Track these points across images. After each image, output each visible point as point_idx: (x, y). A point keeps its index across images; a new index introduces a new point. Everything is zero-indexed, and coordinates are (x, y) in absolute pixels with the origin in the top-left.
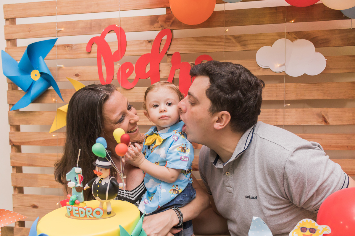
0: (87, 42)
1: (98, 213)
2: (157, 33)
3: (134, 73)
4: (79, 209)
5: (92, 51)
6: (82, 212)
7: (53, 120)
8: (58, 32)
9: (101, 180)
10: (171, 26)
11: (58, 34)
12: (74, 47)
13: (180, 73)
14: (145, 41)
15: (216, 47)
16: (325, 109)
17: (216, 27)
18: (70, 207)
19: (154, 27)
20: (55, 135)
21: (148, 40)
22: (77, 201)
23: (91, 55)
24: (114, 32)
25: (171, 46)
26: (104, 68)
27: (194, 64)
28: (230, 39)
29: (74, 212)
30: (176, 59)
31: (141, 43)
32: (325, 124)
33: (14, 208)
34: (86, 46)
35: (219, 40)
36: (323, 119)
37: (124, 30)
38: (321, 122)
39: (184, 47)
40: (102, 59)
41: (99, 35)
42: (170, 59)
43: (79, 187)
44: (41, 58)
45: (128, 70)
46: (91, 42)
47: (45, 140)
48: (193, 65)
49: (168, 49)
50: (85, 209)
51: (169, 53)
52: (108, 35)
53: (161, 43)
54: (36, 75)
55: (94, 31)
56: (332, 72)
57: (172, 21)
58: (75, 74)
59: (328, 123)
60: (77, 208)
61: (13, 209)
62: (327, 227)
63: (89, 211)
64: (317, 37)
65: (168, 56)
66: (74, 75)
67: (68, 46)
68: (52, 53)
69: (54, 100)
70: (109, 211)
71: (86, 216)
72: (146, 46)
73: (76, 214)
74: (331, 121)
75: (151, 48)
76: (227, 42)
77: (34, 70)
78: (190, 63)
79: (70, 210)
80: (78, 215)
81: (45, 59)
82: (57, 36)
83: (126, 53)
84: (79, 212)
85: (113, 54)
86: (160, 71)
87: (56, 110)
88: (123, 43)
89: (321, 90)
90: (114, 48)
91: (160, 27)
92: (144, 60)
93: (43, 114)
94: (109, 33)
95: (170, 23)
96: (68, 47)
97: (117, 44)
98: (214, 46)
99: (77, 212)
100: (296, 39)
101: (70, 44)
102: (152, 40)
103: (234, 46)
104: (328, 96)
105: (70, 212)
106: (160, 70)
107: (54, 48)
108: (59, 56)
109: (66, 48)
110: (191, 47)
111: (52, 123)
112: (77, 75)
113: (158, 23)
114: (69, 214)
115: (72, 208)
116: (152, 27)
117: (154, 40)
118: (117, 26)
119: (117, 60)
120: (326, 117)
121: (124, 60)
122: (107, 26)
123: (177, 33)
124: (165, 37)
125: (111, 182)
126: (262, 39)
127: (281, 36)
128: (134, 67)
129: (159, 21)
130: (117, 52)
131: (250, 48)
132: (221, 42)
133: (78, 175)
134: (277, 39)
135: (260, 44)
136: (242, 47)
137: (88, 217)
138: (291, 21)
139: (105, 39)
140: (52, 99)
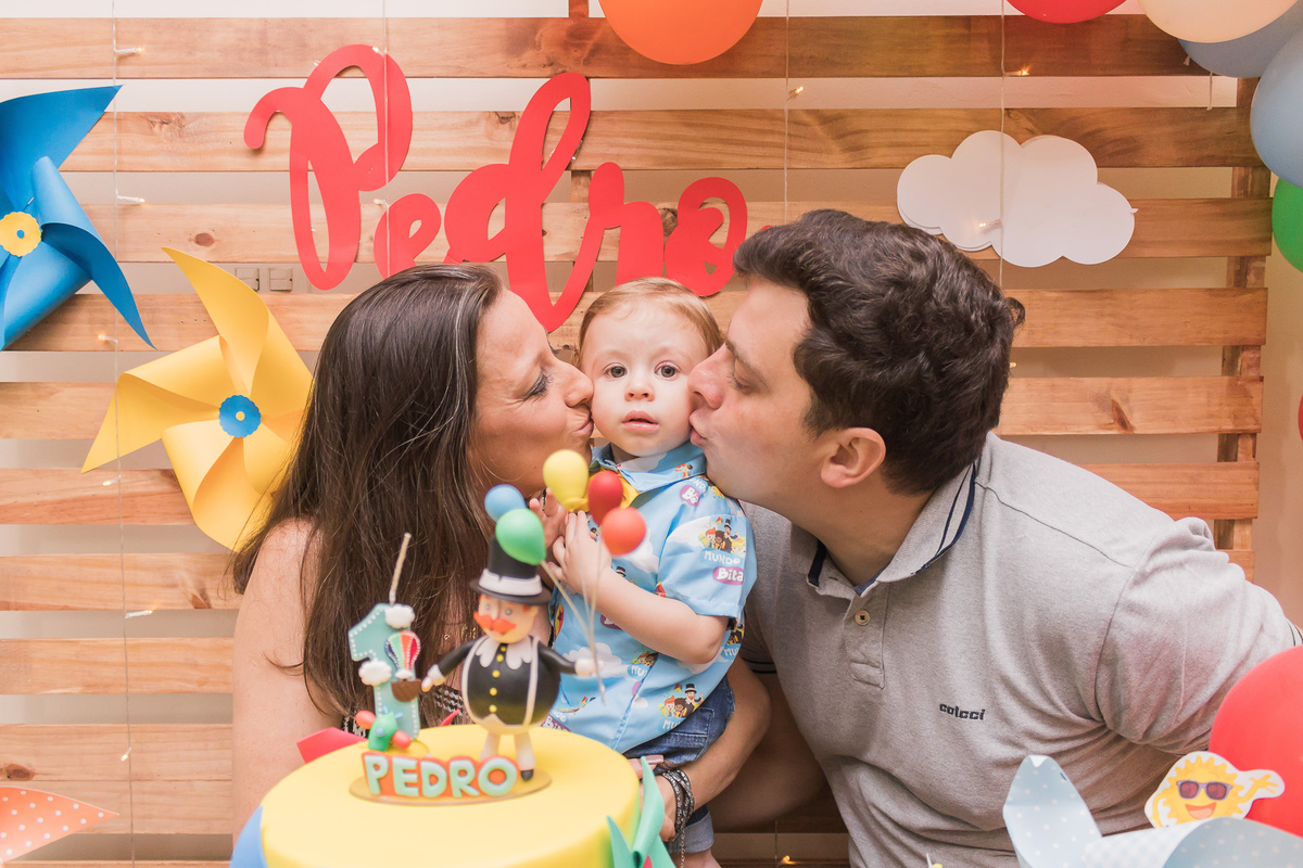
0: (250, 109)
1: (497, 776)
2: (533, 86)
3: (441, 236)
4: (418, 765)
5: (269, 145)
6: (431, 775)
7: (101, 419)
8: (122, 59)
9: (503, 649)
10: (587, 62)
11: (122, 68)
12: (191, 127)
13: (622, 244)
14: (488, 115)
15: (760, 151)
16: (1120, 381)
17: (756, 76)
18: (381, 760)
19: (523, 62)
20: (114, 481)
21: (496, 113)
22: (401, 736)
23: (265, 161)
24: (363, 75)
25: (589, 139)
26: (318, 213)
27: (673, 212)
28: (806, 125)
29: (399, 780)
30: (605, 188)
31: (471, 124)
32: (1122, 432)
34: (242, 124)
35: (766, 125)
36: (1116, 413)
37: (402, 69)
38: (1107, 426)
39: (638, 147)
40: (312, 177)
41: (301, 84)
42: (582, 189)
43: (405, 680)
44: (45, 164)
45: (416, 226)
46: (266, 110)
47: (64, 501)
48: (669, 215)
49: (576, 153)
50: (446, 766)
51: (579, 164)
52: (335, 82)
53: (550, 127)
54: (21, 234)
55: (276, 66)
57: (590, 44)
58: (193, 237)
59: (1132, 428)
60: (412, 764)
62: (1268, 777)
63: (463, 773)
64: (1100, 131)
65: (575, 179)
66: (190, 240)
67: (165, 119)
68: (94, 144)
69: (102, 337)
70: (526, 766)
72: (490, 136)
73: (407, 784)
74: (1140, 423)
75: (509, 145)
76: (795, 136)
77: (13, 213)
78: (660, 206)
79: (382, 773)
80: (415, 791)
81: (62, 167)
82: (115, 76)
83: (410, 160)
84: (420, 778)
85: (355, 159)
86: (544, 233)
87: (115, 380)
88: (396, 123)
89: (1110, 315)
90: (361, 137)
91: (545, 66)
92: (479, 188)
93: (51, 394)
94: (338, 75)
95: (585, 53)
96: (165, 126)
97: (374, 121)
99: (413, 778)
100: (1033, 133)
101: (173, 114)
102: (513, 113)
103: (820, 152)
104: (1131, 337)
105: (379, 780)
106: (545, 228)
107: (100, 126)
108: (126, 159)
109: (156, 129)
110: (665, 148)
111: (96, 432)
112: (203, 240)
113: (539, 47)
114: (375, 789)
115: (389, 761)
116: (515, 62)
117: (521, 115)
118: (376, 50)
119: (377, 183)
120: (1124, 408)
121: (401, 185)
122: (332, 49)
123: (605, 92)
124: (564, 105)
126: (918, 130)
127: (982, 120)
128: (443, 214)
129: (540, 43)
130: (371, 154)
131: (875, 161)
132: (772, 132)
133: (398, 635)
134: (970, 133)
135: (910, 145)
136: (847, 155)
137: (456, 793)
138: (1019, 68)
139: (322, 99)
140: (97, 336)
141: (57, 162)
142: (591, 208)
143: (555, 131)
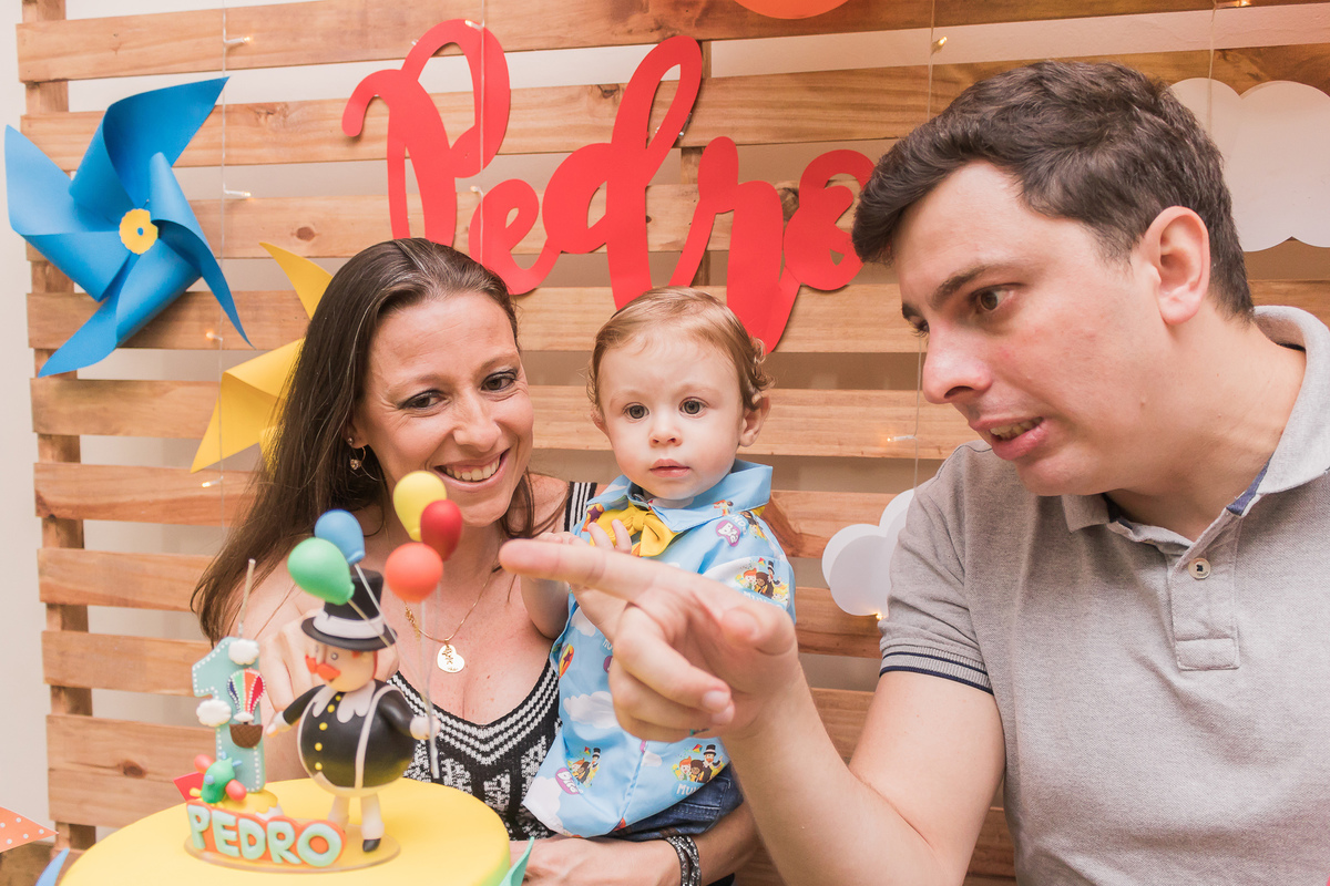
0: (349, 94)
1: (319, 844)
2: (638, 54)
3: (539, 225)
4: (237, 821)
5: (368, 132)
6: (250, 836)
7: (208, 419)
8: (232, 49)
9: (338, 698)
10: (699, 23)
11: (231, 59)
12: (294, 116)
13: (736, 231)
14: (589, 89)
15: (894, 116)
17: (893, 27)
18: (203, 812)
19: (629, 27)
20: (214, 482)
21: (599, 86)
22: (235, 787)
23: (363, 149)
24: (460, 52)
25: (700, 111)
26: (415, 205)
27: (795, 192)
29: (220, 836)
30: (716, 164)
31: (573, 99)
33: (51, 770)
34: (341, 112)
35: (906, 85)
37: (501, 42)
39: (756, 117)
40: (408, 164)
41: (398, 65)
42: (692, 168)
43: (246, 723)
44: (159, 159)
45: (513, 214)
46: (365, 95)
47: (174, 501)
48: (790, 197)
49: (686, 128)
50: (264, 826)
51: (690, 140)
52: (432, 63)
53: (657, 99)
54: (141, 232)
55: (376, 47)
57: (702, 1)
58: (295, 231)
60: (230, 820)
61: (49, 775)
63: (280, 836)
65: (685, 158)
66: (292, 234)
67: (270, 110)
68: (206, 140)
69: (210, 335)
70: (371, 835)
71: (266, 856)
72: (591, 112)
73: (228, 842)
75: (612, 122)
76: (942, 97)
77: (134, 211)
78: (780, 185)
79: (203, 826)
80: (234, 850)
81: (176, 163)
82: (224, 67)
83: (508, 142)
84: (238, 836)
85: (451, 143)
86: (648, 219)
87: (220, 379)
88: (494, 101)
90: (458, 121)
91: (652, 31)
92: (580, 171)
93: (165, 392)
94: (436, 54)
95: (696, 13)
96: (270, 116)
97: (471, 102)
98: (885, 110)
99: (232, 835)
100: (1258, 80)
101: (278, 103)
102: (617, 85)
105: (202, 832)
106: (649, 214)
107: (212, 119)
108: (234, 152)
109: (262, 120)
110: (786, 119)
111: (204, 432)
112: (305, 234)
113: (647, 10)
114: (198, 844)
115: (211, 815)
116: (620, 28)
117: (625, 87)
118: (470, 24)
119: (471, 169)
121: (499, 170)
122: (430, 26)
123: (726, 55)
124: (673, 74)
128: (541, 200)
129: (647, 5)
130: (469, 137)
132: (914, 93)
133: (243, 672)
137: (276, 859)
139: (420, 80)
140: (205, 334)
141: (171, 162)
142: (701, 190)
143: (662, 103)
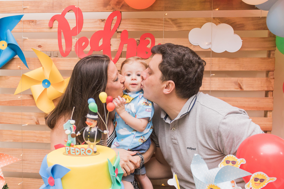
0: (50, 19)
2: (109, 13)
3: (89, 45)
5: (54, 26)
7: (18, 84)
8: (24, 9)
9: (91, 128)
10: (121, 8)
11: (24, 11)
12: (38, 23)
13: (128, 47)
14: (99, 20)
15: (157, 27)
16: (240, 79)
17: (157, 11)
19: (107, 8)
20: (20, 97)
21: (101, 19)
23: (53, 30)
24: (73, 12)
25: (121, 25)
26: (63, 41)
27: (139, 41)
28: (168, 21)
30: (124, 35)
31: (95, 22)
34: (48, 22)
35: (159, 22)
36: (239, 86)
37: (81, 10)
38: (237, 89)
39: (131, 26)
40: (62, 33)
41: (60, 14)
42: (119, 35)
44: (9, 30)
45: (84, 43)
46: (53, 19)
47: (10, 101)
48: (138, 41)
49: (118, 28)
51: (118, 30)
54: (3, 45)
55: (55, 10)
56: (246, 50)
57: (121, 4)
58: (38, 46)
59: (243, 89)
65: (118, 33)
66: (37, 46)
67: (33, 21)
68: (18, 27)
69: (19, 67)
70: (95, 150)
72: (100, 24)
74: (245, 88)
75: (104, 26)
76: (166, 24)
77: (2, 41)
78: (136, 39)
82: (23, 12)
83: (83, 30)
85: (71, 29)
86: (111, 45)
87: (21, 76)
88: (80, 21)
89: (238, 64)
90: (73, 25)
91: (111, 9)
92: (97, 35)
93: (8, 78)
94: (68, 12)
95: (120, 6)
96: (33, 23)
97: (75, 21)
98: (155, 26)
101: (34, 20)
102: (105, 19)
103: (171, 27)
107: (20, 23)
108: (24, 30)
109: (31, 23)
110: (137, 27)
112: (40, 46)
113: (110, 5)
116: (105, 9)
117: (106, 20)
118: (76, 7)
119: (75, 35)
120: (241, 85)
121: (81, 35)
122: (67, 6)
123: (124, 14)
124: (116, 18)
125: (98, 130)
126: (194, 22)
127: (208, 20)
128: (89, 41)
129: (110, 4)
130: (74, 28)
131: (184, 29)
132: (161, 23)
133: (72, 126)
134: (205, 23)
135: (192, 26)
136: (177, 28)
138: (216, 9)
139: (65, 17)
140: (18, 66)
141: (11, 30)
142: (121, 40)
143: (113, 23)
